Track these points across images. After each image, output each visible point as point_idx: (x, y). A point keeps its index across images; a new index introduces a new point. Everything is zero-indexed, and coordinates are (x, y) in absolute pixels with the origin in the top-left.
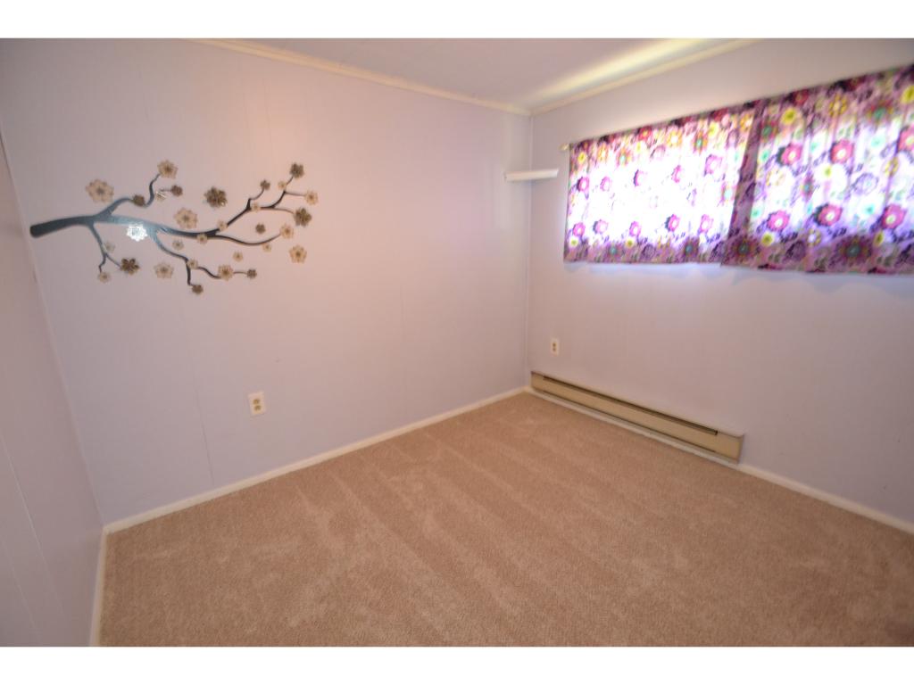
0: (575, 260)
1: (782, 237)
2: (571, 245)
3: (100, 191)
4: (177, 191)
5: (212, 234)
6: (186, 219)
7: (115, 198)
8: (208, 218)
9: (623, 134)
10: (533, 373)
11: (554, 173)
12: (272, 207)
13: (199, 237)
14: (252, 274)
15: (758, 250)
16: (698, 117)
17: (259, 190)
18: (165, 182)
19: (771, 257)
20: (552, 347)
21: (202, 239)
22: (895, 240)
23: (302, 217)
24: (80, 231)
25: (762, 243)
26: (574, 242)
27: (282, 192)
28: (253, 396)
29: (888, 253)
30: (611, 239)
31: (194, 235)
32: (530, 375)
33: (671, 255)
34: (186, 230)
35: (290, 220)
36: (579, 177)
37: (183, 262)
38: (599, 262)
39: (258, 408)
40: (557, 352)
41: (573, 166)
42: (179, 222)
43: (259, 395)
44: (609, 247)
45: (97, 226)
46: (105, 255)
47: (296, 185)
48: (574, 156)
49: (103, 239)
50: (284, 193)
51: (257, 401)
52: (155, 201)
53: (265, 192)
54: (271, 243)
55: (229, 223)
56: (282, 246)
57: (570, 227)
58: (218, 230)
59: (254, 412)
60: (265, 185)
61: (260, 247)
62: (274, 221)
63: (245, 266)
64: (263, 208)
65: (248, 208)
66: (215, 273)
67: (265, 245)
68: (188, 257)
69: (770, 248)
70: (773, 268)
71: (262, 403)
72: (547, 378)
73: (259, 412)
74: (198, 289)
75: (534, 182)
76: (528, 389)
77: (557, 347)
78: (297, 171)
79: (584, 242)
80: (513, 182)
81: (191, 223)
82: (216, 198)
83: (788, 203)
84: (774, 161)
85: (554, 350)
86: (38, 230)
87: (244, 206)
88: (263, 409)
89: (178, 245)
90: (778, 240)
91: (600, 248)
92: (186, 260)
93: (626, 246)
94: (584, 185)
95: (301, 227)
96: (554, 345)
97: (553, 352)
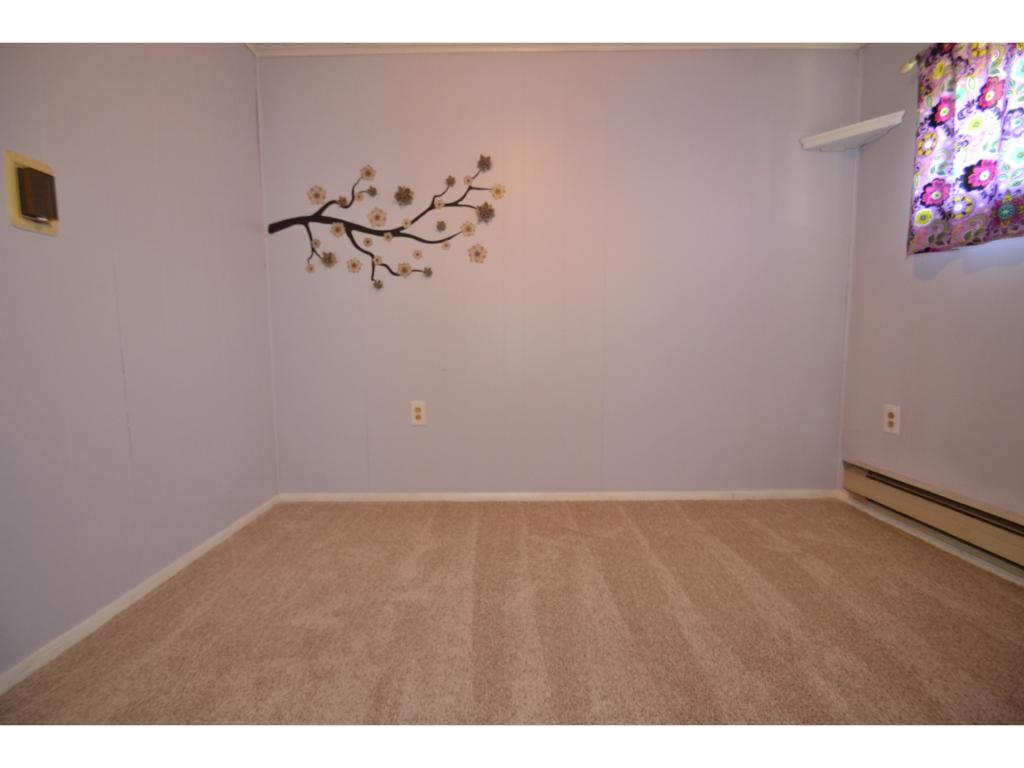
0: (927, 250)
2: (918, 224)
3: (317, 196)
4: (372, 192)
5: (397, 233)
6: (377, 218)
7: (326, 201)
8: (395, 217)
10: (848, 466)
12: (455, 204)
13: (386, 235)
14: (428, 273)
17: (445, 187)
18: (365, 185)
20: (887, 419)
21: (388, 237)
23: (486, 213)
24: (300, 228)
26: (923, 218)
27: (467, 187)
28: (415, 404)
31: (380, 233)
32: (841, 467)
34: (376, 228)
35: (472, 216)
36: (934, 104)
37: (369, 257)
38: (976, 242)
39: (418, 417)
40: (897, 429)
41: (926, 87)
42: (371, 221)
43: (421, 404)
44: (998, 206)
45: (312, 225)
46: (313, 250)
47: (485, 179)
48: (925, 71)
49: (314, 237)
50: (470, 188)
51: (418, 410)
52: (355, 202)
53: (451, 188)
54: (450, 241)
55: (413, 222)
56: (461, 245)
57: (918, 192)
58: (402, 228)
59: (414, 421)
60: (451, 182)
61: (440, 245)
62: (455, 218)
63: (420, 264)
64: (447, 205)
65: (432, 207)
66: (395, 271)
67: (444, 243)
68: (374, 253)
71: (423, 413)
72: (873, 475)
73: (419, 422)
74: (378, 285)
75: (865, 145)
76: (842, 496)
77: (897, 420)
78: (484, 164)
79: (947, 216)
80: (820, 149)
81: (380, 222)
82: (404, 196)
85: (891, 424)
86: (274, 228)
87: (428, 205)
88: (423, 421)
89: (368, 242)
91: (981, 214)
92: (372, 256)
94: (944, 112)
95: (483, 224)
96: (891, 415)
97: (887, 429)
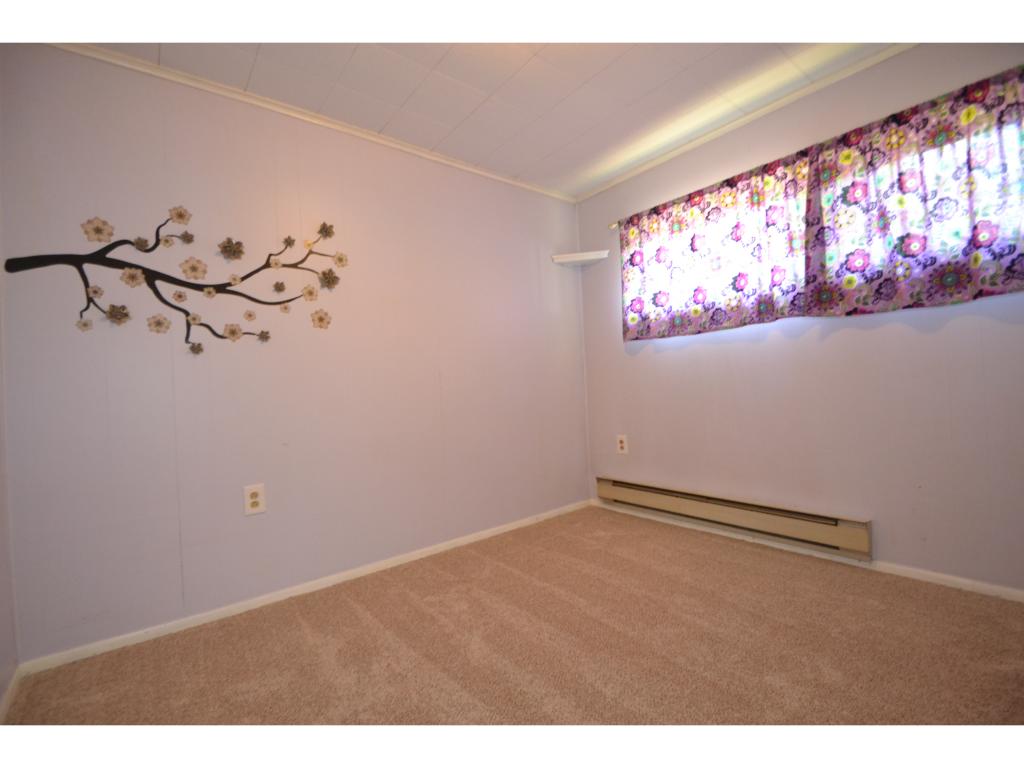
0: (637, 339)
1: (866, 278)
2: (630, 323)
3: (98, 231)
4: (187, 238)
5: (221, 289)
6: (194, 269)
7: (114, 239)
8: (220, 270)
9: (674, 203)
10: (599, 480)
11: (604, 254)
12: (295, 266)
13: (206, 290)
14: (264, 336)
15: (842, 296)
16: (751, 174)
17: (283, 247)
18: (175, 228)
19: (858, 301)
20: (619, 445)
21: (209, 293)
22: (995, 258)
23: (329, 280)
24: (70, 270)
25: (845, 287)
26: (633, 319)
27: (307, 251)
28: (250, 489)
29: (991, 272)
30: (674, 309)
31: (199, 288)
32: (595, 481)
33: (744, 315)
34: (192, 281)
35: (314, 282)
36: (632, 252)
37: (183, 315)
38: (663, 336)
39: (255, 504)
40: (626, 451)
41: (624, 242)
42: (185, 271)
43: (258, 487)
44: (673, 319)
45: (87, 267)
46: (90, 300)
47: (325, 246)
48: (624, 232)
49: (92, 283)
50: (311, 252)
51: (254, 495)
52: (160, 246)
53: (288, 248)
54: (290, 304)
55: (243, 279)
56: (303, 309)
57: (628, 303)
58: (229, 284)
59: (250, 510)
60: (289, 242)
61: (278, 307)
62: (296, 281)
63: (256, 327)
64: (284, 266)
65: (267, 265)
66: (220, 332)
67: (282, 306)
68: (190, 311)
69: (854, 290)
70: (863, 312)
71: (261, 499)
72: (616, 483)
73: (256, 510)
74: (196, 349)
75: (584, 266)
76: (595, 502)
77: (625, 445)
78: (326, 231)
79: (645, 319)
80: (562, 264)
81: (199, 274)
82: (231, 250)
83: (865, 241)
84: (839, 203)
85: (622, 448)
86: (14, 265)
87: (263, 263)
88: (261, 508)
89: (180, 296)
90: (862, 281)
91: (664, 321)
92: (187, 313)
93: (692, 315)
94: (637, 259)
95: (326, 290)
96: (621, 442)
97: (620, 452)
